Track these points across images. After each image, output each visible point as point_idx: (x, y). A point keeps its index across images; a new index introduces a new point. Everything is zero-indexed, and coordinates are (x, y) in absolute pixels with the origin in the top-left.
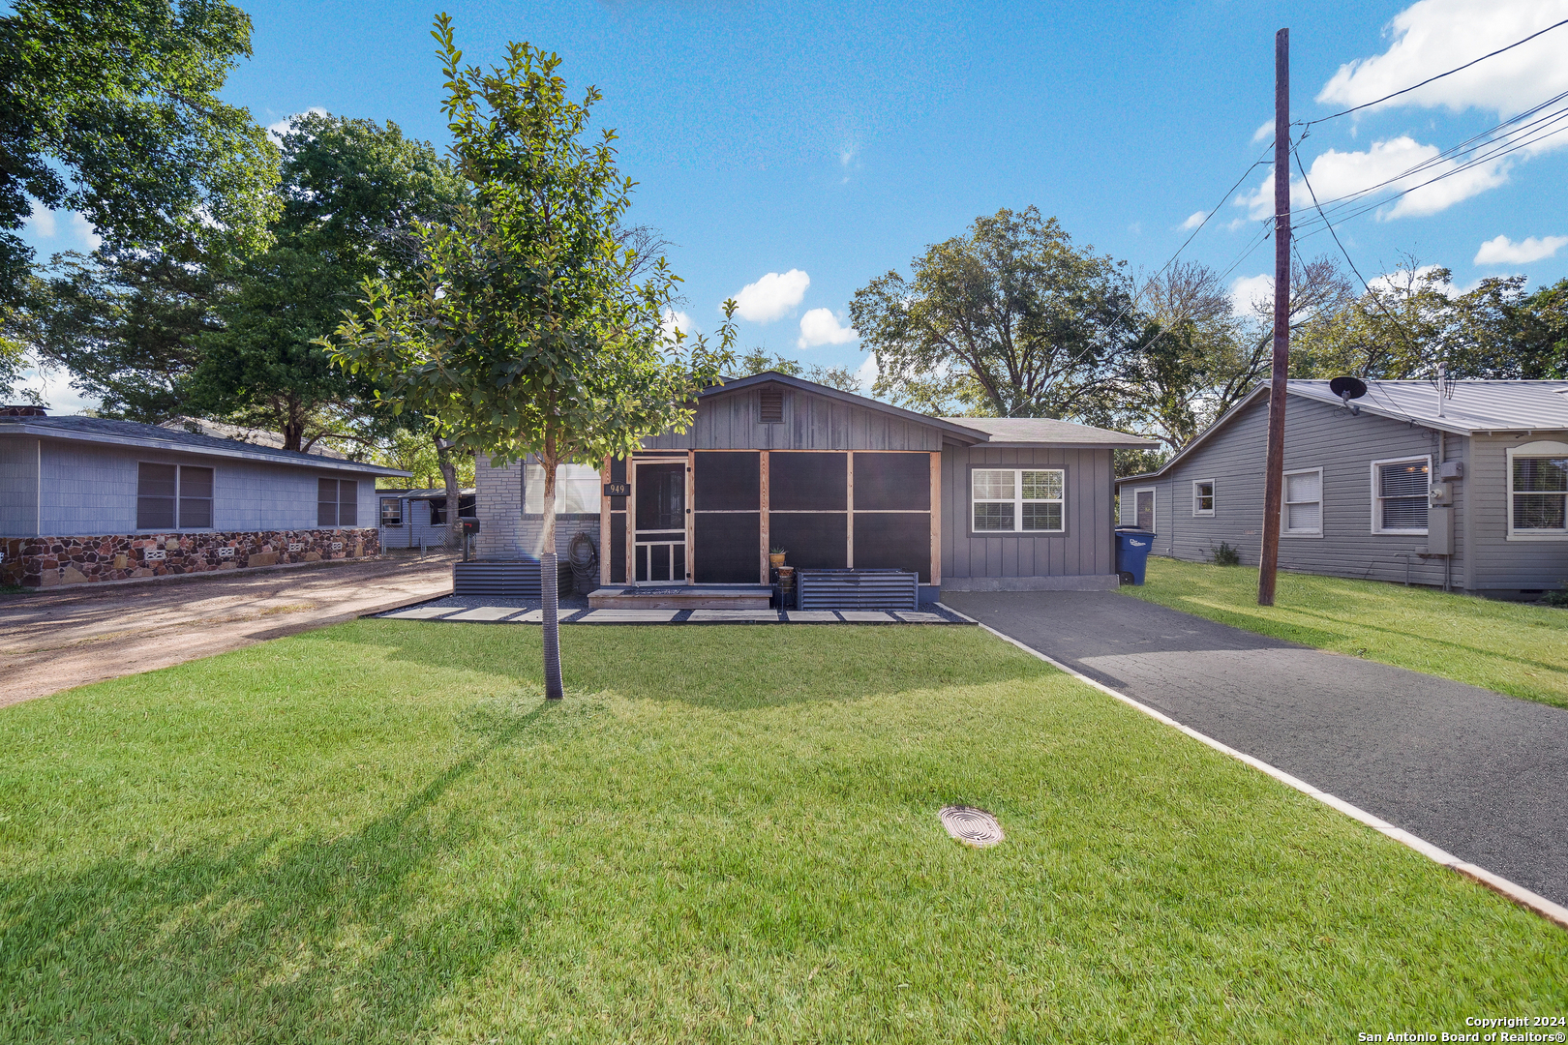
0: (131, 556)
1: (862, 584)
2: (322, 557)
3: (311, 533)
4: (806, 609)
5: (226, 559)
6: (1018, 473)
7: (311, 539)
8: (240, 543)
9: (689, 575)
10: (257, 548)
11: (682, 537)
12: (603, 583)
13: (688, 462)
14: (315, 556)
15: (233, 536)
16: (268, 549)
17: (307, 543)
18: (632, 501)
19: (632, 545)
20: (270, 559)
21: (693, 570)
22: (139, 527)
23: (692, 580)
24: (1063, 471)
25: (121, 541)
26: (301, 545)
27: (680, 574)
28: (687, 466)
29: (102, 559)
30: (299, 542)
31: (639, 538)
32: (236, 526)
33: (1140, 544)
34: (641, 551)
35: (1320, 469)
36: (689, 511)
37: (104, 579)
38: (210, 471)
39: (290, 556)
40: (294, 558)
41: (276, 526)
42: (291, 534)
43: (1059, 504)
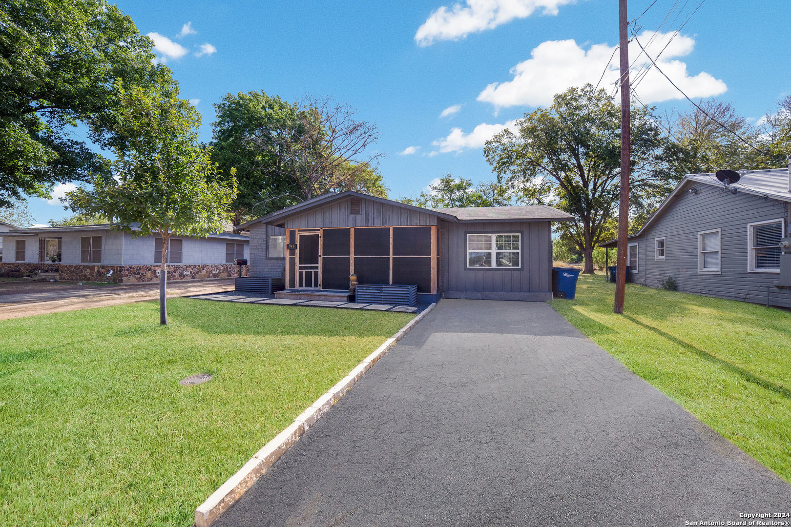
0: (151, 273)
1: (384, 292)
2: (227, 276)
3: (222, 266)
5: (187, 275)
6: (494, 237)
7: (222, 268)
8: (192, 269)
9: (320, 285)
10: (199, 271)
11: (317, 268)
12: (286, 288)
13: (320, 233)
14: (224, 275)
15: (190, 266)
16: (204, 272)
17: (220, 270)
18: (298, 251)
19: (298, 271)
20: (205, 276)
21: (322, 283)
22: (155, 262)
23: (321, 287)
24: (520, 234)
25: (148, 267)
26: (218, 270)
27: (316, 285)
28: (320, 236)
29: (142, 274)
30: (217, 269)
31: (300, 268)
32: (192, 263)
33: (570, 276)
34: (301, 274)
35: (719, 230)
36: (320, 256)
37: (143, 281)
38: (182, 240)
39: (213, 275)
40: (215, 276)
41: (208, 262)
42: (214, 266)
43: (518, 253)
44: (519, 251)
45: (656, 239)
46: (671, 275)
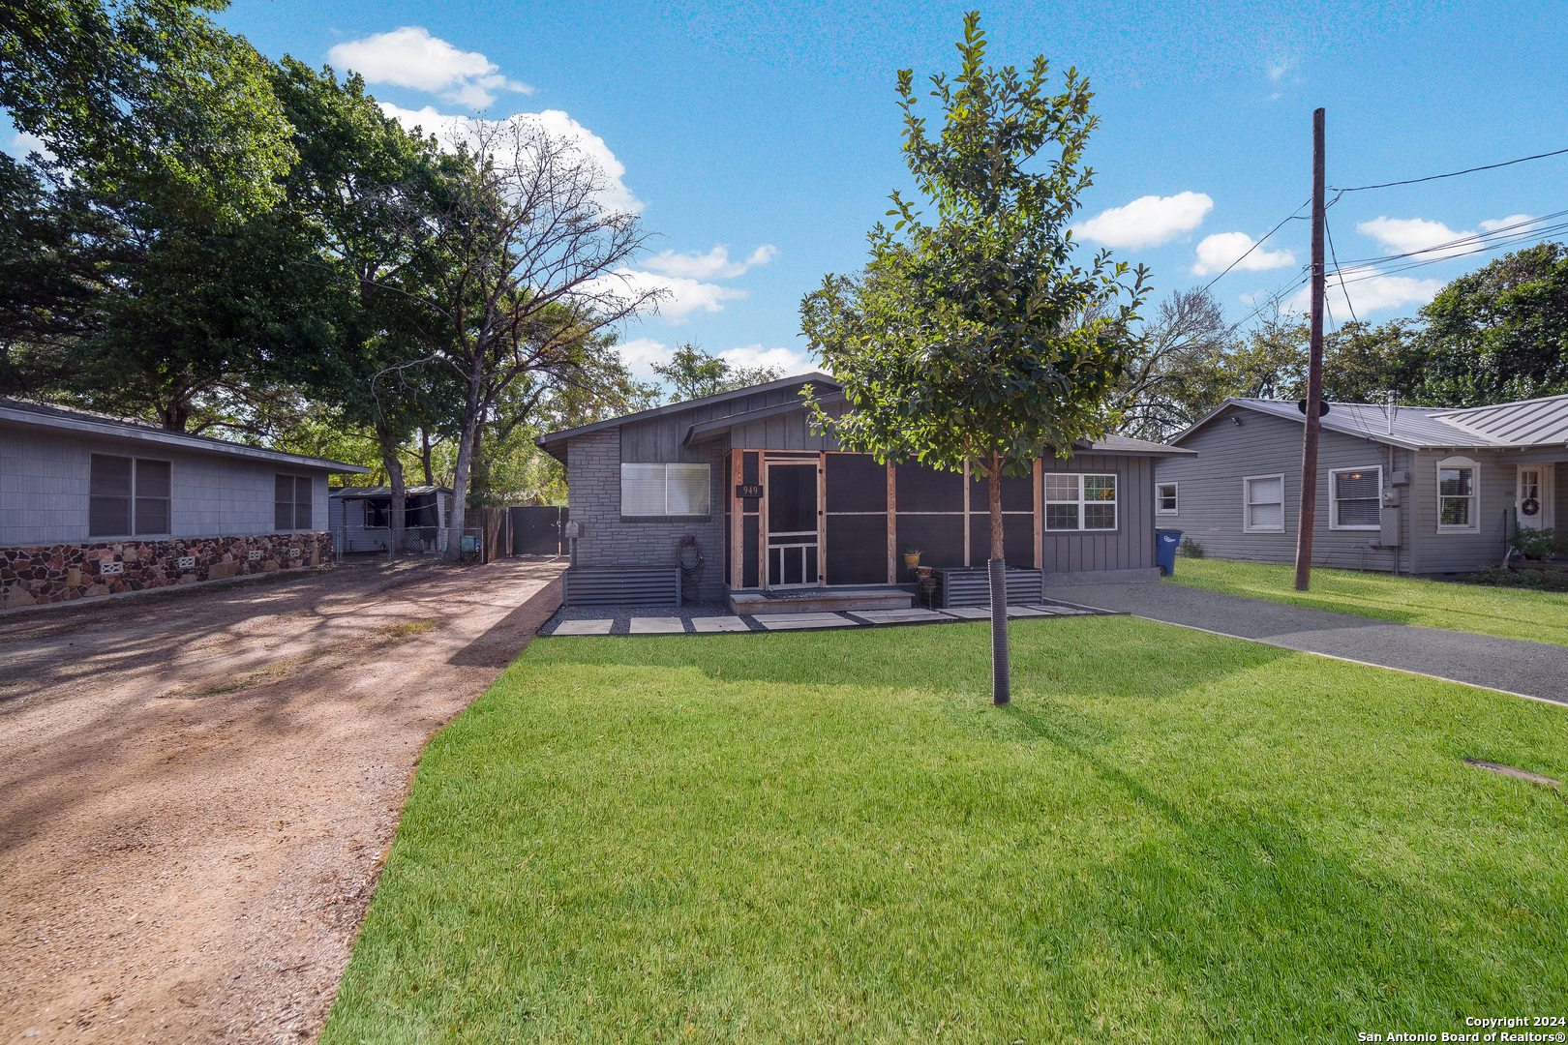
0: (85, 570)
2: (281, 566)
3: (270, 538)
4: (952, 606)
5: (186, 571)
6: (1081, 477)
7: (270, 546)
8: (200, 552)
9: (821, 578)
10: (217, 558)
11: (814, 539)
12: (735, 588)
13: (819, 463)
14: (274, 565)
15: (194, 543)
16: (228, 558)
17: (266, 550)
18: (764, 502)
19: (765, 549)
20: (231, 570)
21: (825, 572)
22: (92, 534)
23: (824, 582)
24: (1116, 475)
25: (74, 552)
27: (812, 577)
28: (818, 468)
29: (52, 574)
30: (258, 548)
31: (772, 541)
32: (195, 532)
33: (1171, 540)
34: (775, 554)
35: (1282, 475)
36: (821, 513)
37: (56, 599)
38: (167, 465)
39: (250, 566)
40: (255, 567)
41: (235, 530)
42: (251, 539)
43: (1113, 506)
44: (1115, 502)
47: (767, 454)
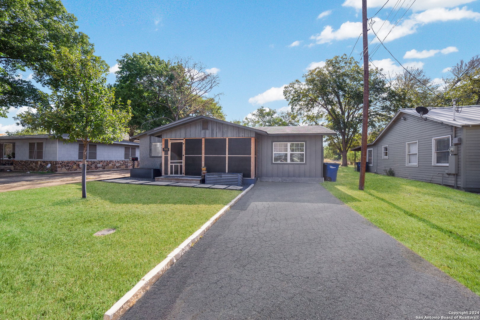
0: (77, 166)
1: (223, 177)
2: (125, 167)
3: (122, 161)
4: (207, 184)
5: (99, 167)
6: (289, 144)
7: (122, 163)
8: (103, 163)
9: (183, 173)
10: (107, 165)
11: (181, 163)
12: (162, 175)
13: (183, 142)
14: (124, 167)
15: (101, 161)
16: (110, 165)
17: (121, 164)
18: (169, 152)
19: (169, 164)
20: (111, 167)
22: (79, 159)
23: (184, 175)
24: (304, 143)
25: (74, 162)
26: (119, 164)
27: (181, 173)
29: (70, 166)
31: (171, 163)
32: (103, 159)
33: (334, 168)
34: (172, 166)
35: (417, 141)
36: (183, 155)
37: (71, 171)
38: (96, 145)
39: (116, 167)
40: (117, 167)
41: (113, 159)
42: (117, 161)
43: (303, 154)
44: (304, 153)
45: (383, 146)
46: (391, 168)
47: (170, 140)
